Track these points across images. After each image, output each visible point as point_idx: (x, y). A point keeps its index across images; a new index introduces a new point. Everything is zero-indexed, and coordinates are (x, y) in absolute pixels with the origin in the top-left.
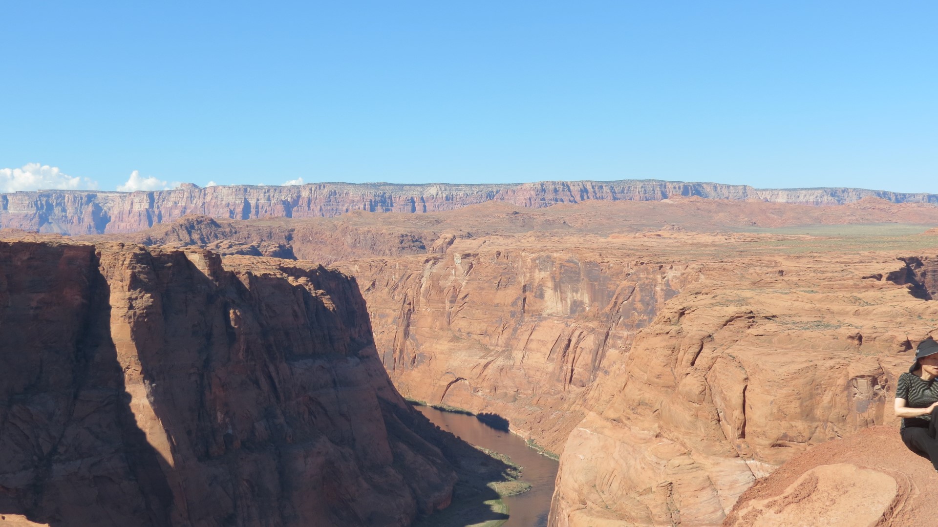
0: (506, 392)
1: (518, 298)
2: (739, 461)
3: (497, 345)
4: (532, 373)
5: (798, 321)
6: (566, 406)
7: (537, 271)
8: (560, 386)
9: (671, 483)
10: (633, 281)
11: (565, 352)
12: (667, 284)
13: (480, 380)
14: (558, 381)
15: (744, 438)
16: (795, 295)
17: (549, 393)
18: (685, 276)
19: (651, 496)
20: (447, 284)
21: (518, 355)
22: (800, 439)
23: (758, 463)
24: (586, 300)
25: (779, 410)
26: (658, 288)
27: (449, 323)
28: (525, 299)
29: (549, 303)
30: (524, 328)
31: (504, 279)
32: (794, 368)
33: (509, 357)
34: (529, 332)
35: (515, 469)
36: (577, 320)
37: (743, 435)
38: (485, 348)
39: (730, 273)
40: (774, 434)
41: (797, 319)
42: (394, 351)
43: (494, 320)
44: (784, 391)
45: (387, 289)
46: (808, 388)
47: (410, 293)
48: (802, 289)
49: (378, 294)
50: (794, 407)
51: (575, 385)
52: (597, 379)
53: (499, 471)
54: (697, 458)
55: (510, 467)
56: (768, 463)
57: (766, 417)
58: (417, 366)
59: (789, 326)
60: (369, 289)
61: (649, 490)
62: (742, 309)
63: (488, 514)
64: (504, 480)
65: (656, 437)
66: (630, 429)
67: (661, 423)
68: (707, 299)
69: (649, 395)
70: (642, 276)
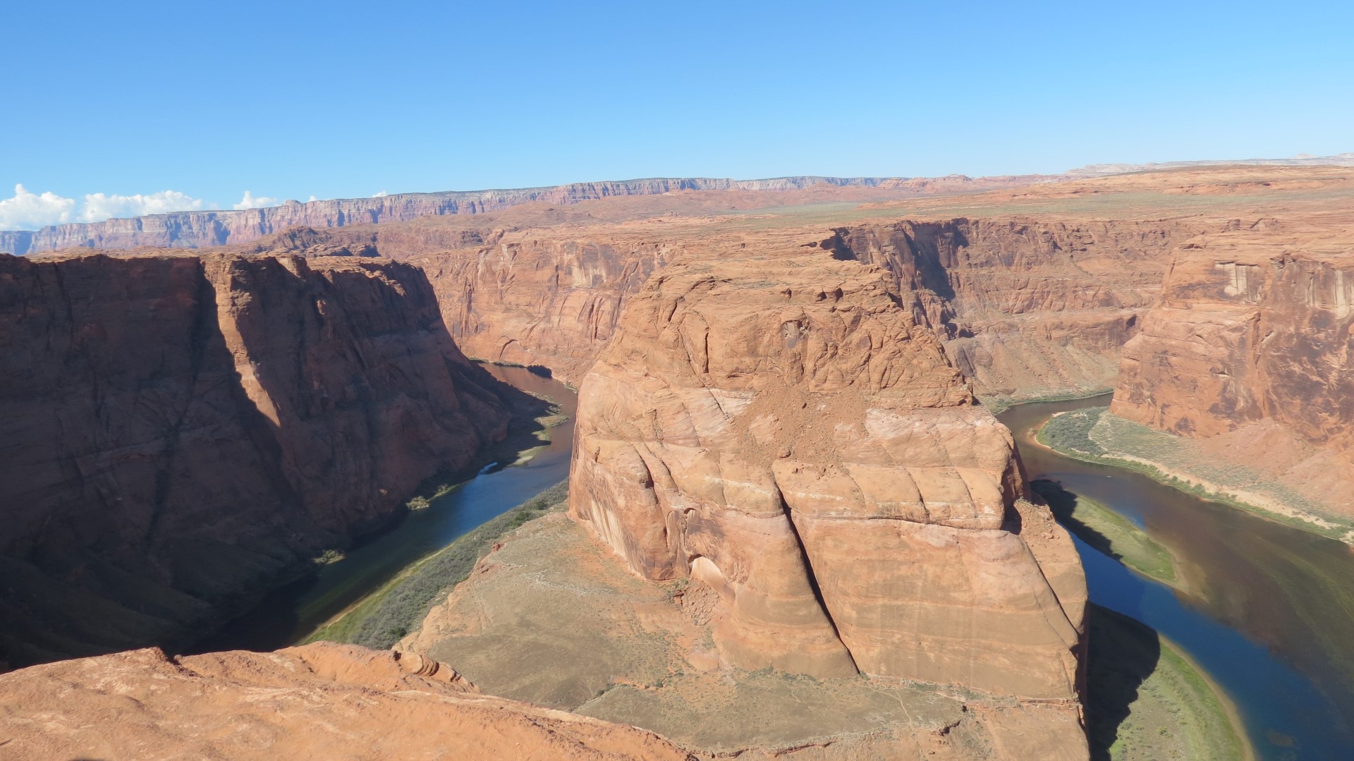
0: (548, 349)
1: (552, 276)
2: (705, 390)
3: (539, 313)
4: (566, 332)
5: (748, 282)
6: (593, 355)
7: (565, 254)
8: (588, 341)
9: (655, 410)
10: (637, 257)
11: (590, 315)
12: (662, 258)
13: (528, 340)
14: (586, 337)
15: (708, 372)
16: (747, 262)
17: (579, 347)
18: (673, 251)
19: (641, 420)
20: (498, 268)
21: (555, 319)
22: (748, 371)
23: (719, 390)
24: (604, 274)
25: (732, 350)
26: (655, 262)
27: (502, 298)
28: (558, 276)
29: (576, 278)
30: (559, 298)
31: (541, 262)
32: (741, 318)
33: (549, 321)
34: (563, 300)
35: (556, 406)
36: (597, 290)
37: (707, 370)
38: (530, 316)
39: (705, 247)
40: (729, 368)
41: (746, 281)
42: (461, 323)
43: (536, 294)
44: (735, 336)
45: (452, 275)
46: (752, 332)
47: (470, 277)
48: (755, 257)
49: (445, 279)
50: (743, 347)
51: (599, 339)
52: (615, 334)
53: (544, 408)
54: (674, 390)
55: (552, 405)
56: (726, 389)
57: (723, 356)
58: (479, 333)
59: (740, 286)
60: (437, 276)
61: (640, 416)
62: (706, 275)
63: (535, 442)
64: (547, 415)
65: (646, 376)
66: (627, 371)
67: (648, 365)
68: (681, 269)
69: (639, 345)
70: (643, 253)
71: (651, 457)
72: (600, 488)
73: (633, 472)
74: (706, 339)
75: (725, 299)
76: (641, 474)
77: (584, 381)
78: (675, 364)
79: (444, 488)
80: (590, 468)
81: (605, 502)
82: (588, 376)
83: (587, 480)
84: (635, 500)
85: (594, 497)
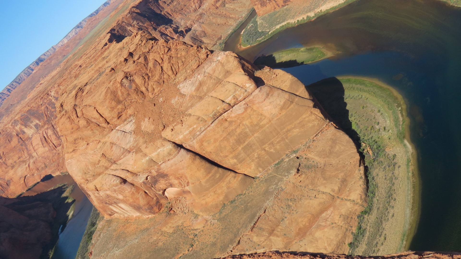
0: (42, 167)
1: (18, 139)
2: (114, 131)
3: (26, 157)
4: (43, 155)
5: (94, 78)
6: (61, 155)
7: (16, 127)
8: (55, 151)
9: (103, 154)
10: (44, 105)
11: (46, 141)
12: (54, 97)
13: (31, 171)
14: (52, 150)
15: (109, 123)
16: (87, 72)
17: (53, 156)
18: (56, 91)
19: (101, 162)
21: (34, 154)
22: (123, 110)
23: (119, 126)
24: (38, 122)
25: (111, 108)
26: (53, 101)
28: (20, 138)
29: (28, 132)
30: (29, 146)
31: (9, 138)
32: (104, 93)
33: (33, 157)
34: (31, 145)
35: (65, 185)
36: (41, 130)
37: (108, 123)
38: (24, 162)
39: (67, 79)
40: (116, 115)
41: (93, 78)
43: (18, 152)
44: (107, 102)
46: (112, 95)
48: (89, 67)
50: (114, 104)
51: (58, 147)
52: (62, 140)
53: (61, 190)
54: (103, 140)
55: (63, 186)
56: (121, 124)
57: (109, 113)
58: (10, 185)
59: (93, 82)
61: (99, 161)
62: (77, 89)
63: (68, 206)
64: (64, 191)
65: (88, 144)
66: (79, 149)
67: (85, 140)
68: (65, 95)
69: (75, 136)
70: (45, 101)
71: (116, 171)
72: (108, 199)
73: (115, 182)
74: (98, 112)
75: (91, 92)
76: (118, 181)
77: (67, 166)
78: (95, 131)
79: (50, 252)
80: (98, 196)
81: (115, 202)
82: (66, 164)
83: (101, 201)
84: (125, 192)
85: (109, 204)
